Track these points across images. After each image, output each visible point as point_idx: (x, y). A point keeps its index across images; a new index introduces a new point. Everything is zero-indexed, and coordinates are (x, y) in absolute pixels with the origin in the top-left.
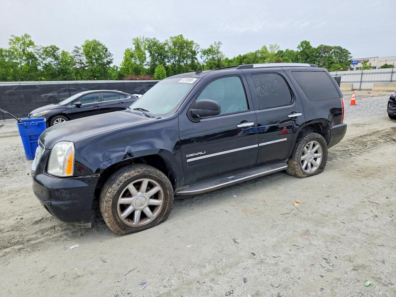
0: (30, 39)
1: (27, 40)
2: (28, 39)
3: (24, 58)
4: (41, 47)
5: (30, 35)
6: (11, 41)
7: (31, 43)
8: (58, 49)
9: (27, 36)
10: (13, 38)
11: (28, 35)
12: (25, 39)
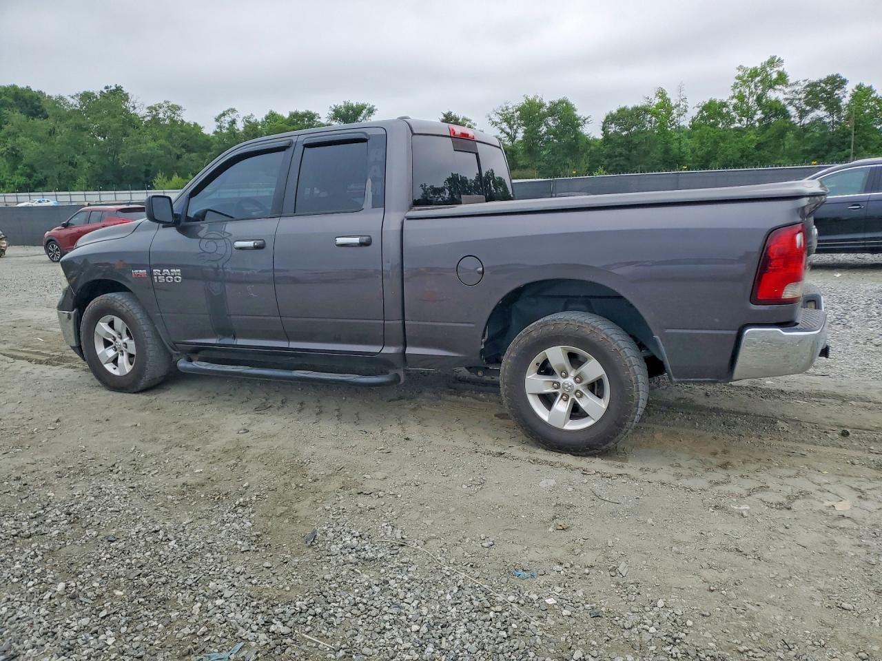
0: (781, 69)
1: (772, 71)
2: (775, 69)
3: (756, 117)
4: (807, 83)
5: (782, 59)
6: (737, 81)
7: (782, 78)
8: (844, 82)
9: (772, 62)
10: (741, 73)
11: (777, 59)
12: (768, 69)
